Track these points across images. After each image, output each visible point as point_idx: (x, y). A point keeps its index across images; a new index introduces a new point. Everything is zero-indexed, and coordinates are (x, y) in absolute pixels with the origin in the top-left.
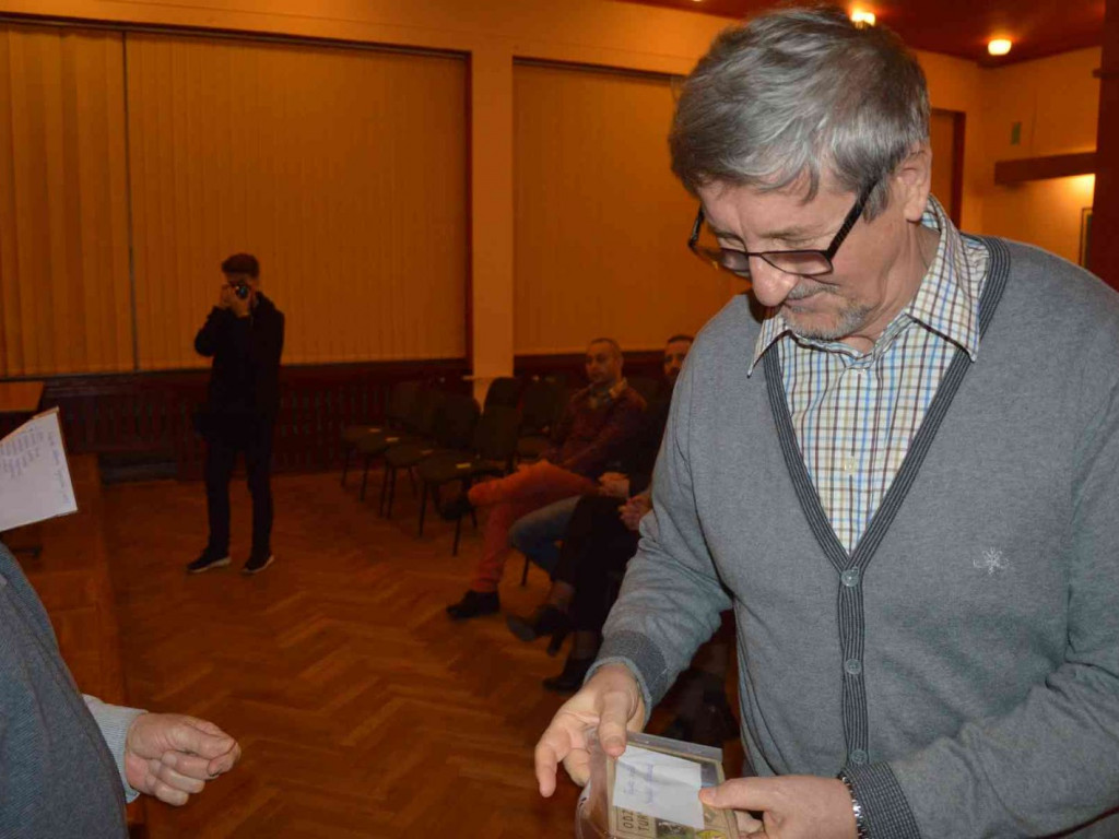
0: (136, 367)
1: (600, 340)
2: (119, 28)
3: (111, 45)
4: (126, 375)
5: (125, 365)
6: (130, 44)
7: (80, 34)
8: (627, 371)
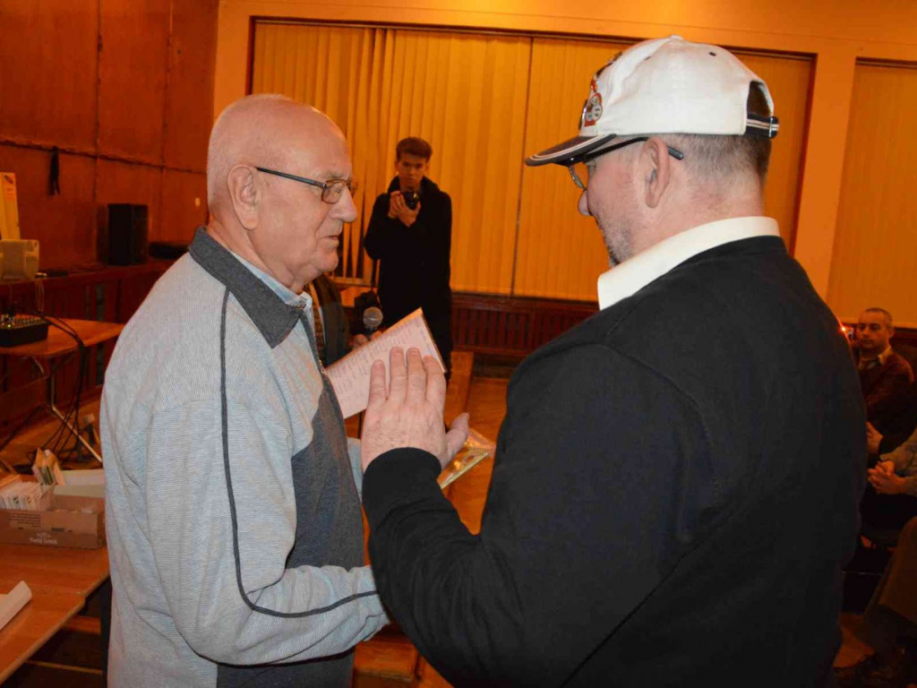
0: (512, 292)
1: (875, 310)
2: (529, 35)
3: (521, 48)
4: (505, 297)
5: (504, 290)
6: (536, 47)
7: (499, 40)
8: (893, 341)
